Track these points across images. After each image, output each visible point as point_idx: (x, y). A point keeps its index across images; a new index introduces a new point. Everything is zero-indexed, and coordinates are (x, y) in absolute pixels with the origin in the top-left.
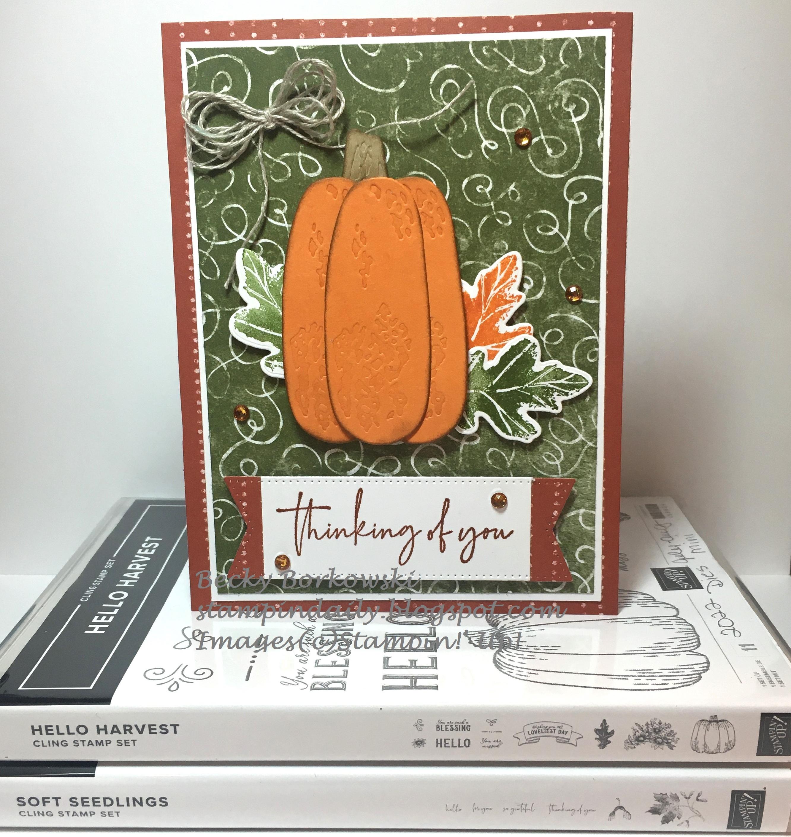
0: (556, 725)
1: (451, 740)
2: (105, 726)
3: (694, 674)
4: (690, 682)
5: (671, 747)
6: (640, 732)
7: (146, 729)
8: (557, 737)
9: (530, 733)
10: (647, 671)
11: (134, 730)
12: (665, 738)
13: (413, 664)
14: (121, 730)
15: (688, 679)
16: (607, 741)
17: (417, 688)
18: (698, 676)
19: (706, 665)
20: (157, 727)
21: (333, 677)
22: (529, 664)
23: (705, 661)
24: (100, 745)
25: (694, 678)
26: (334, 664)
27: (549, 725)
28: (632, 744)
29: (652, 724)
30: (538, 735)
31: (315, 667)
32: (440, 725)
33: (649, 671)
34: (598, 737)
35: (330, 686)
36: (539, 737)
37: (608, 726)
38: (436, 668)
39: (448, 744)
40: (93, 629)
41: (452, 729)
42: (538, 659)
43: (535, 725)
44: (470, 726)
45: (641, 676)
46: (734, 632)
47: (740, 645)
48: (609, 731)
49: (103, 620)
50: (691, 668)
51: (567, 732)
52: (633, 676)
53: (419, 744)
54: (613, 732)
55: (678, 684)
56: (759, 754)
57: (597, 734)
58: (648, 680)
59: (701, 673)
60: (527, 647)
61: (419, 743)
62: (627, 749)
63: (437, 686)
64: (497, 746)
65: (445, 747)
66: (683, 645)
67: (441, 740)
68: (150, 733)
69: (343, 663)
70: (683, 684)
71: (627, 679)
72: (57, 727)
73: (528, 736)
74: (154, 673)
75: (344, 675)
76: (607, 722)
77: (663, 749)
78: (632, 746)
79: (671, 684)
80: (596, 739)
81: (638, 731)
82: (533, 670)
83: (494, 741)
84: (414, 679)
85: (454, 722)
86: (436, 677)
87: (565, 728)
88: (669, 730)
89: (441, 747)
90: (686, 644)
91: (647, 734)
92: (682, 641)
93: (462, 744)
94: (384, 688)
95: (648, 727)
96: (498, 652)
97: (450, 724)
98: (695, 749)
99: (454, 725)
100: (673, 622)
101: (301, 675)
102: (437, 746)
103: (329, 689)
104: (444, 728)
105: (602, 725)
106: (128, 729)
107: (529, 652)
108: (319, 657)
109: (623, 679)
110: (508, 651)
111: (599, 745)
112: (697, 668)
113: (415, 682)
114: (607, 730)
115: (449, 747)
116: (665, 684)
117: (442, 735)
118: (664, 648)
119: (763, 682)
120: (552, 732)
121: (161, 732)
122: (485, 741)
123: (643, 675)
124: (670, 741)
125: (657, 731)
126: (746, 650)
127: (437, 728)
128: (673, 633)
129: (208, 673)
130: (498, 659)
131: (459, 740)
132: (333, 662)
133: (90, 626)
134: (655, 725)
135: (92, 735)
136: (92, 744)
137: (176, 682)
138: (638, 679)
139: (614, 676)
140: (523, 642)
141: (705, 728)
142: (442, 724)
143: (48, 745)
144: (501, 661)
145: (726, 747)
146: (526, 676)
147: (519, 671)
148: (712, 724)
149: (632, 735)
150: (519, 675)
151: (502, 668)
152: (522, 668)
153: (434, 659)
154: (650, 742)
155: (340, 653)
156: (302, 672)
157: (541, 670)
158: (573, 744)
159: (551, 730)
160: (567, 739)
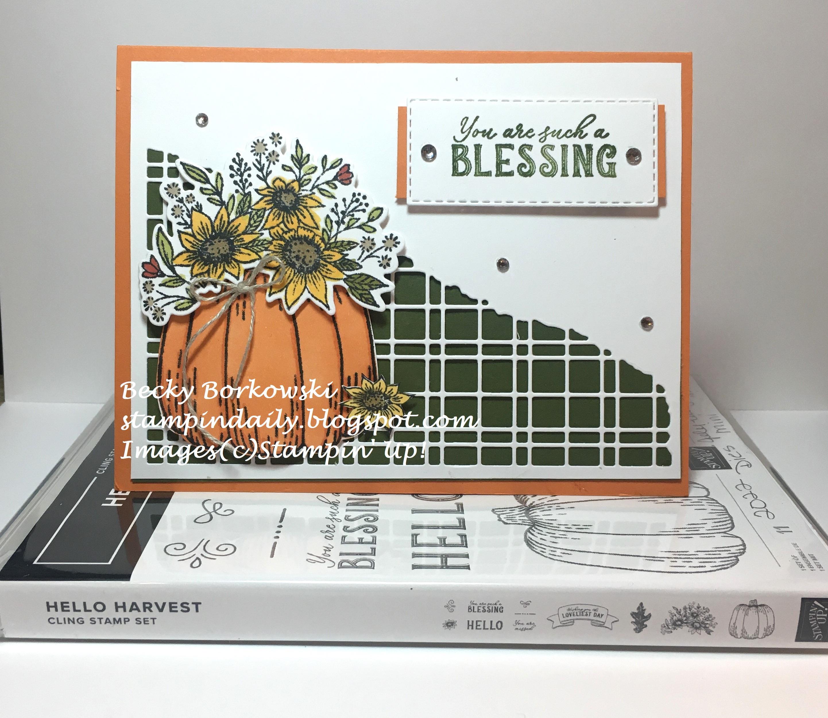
0: (591, 608)
1: (483, 622)
2: (124, 603)
3: (731, 557)
4: (728, 564)
5: (709, 632)
6: (678, 616)
7: (167, 607)
8: (592, 620)
9: (565, 616)
10: (683, 553)
11: (154, 608)
12: (703, 623)
13: (443, 542)
14: (141, 607)
15: (726, 561)
16: (644, 625)
17: (448, 567)
18: (735, 558)
19: (742, 547)
20: (179, 605)
21: (361, 554)
22: (561, 543)
23: (741, 543)
24: (118, 623)
25: (731, 560)
26: (361, 541)
27: (584, 607)
28: (669, 628)
29: (690, 608)
30: (572, 617)
31: (342, 543)
32: (472, 606)
33: (685, 553)
34: (634, 620)
35: (358, 564)
36: (574, 620)
37: (645, 610)
38: (466, 546)
39: (479, 625)
40: (110, 502)
41: (484, 611)
42: (570, 539)
43: (570, 607)
44: (503, 608)
45: (677, 558)
46: (767, 514)
47: (775, 527)
48: (646, 615)
49: (120, 493)
50: (728, 551)
51: (602, 615)
52: (668, 558)
53: (450, 626)
54: (650, 615)
55: (716, 566)
56: (798, 640)
57: (633, 617)
58: (684, 562)
59: (738, 556)
60: (558, 526)
61: (450, 624)
62: (664, 634)
63: (469, 566)
64: (530, 629)
65: (477, 629)
66: (717, 526)
67: (473, 621)
68: (171, 611)
69: (370, 539)
70: (721, 567)
71: (663, 561)
72: (74, 604)
73: (562, 619)
74: (175, 549)
75: (372, 553)
76: (644, 605)
77: (700, 634)
78: (669, 630)
79: (708, 567)
80: (632, 622)
81: (675, 615)
82: (566, 549)
83: (527, 624)
84: (445, 557)
85: (487, 603)
86: (467, 556)
87: (600, 611)
88: (707, 614)
89: (473, 629)
90: (720, 526)
91: (684, 618)
92: (715, 522)
93: (494, 626)
94: (414, 567)
95: (686, 612)
96: (528, 531)
97: (482, 606)
98: (733, 634)
99: (486, 606)
100: (704, 502)
101: (327, 552)
102: (468, 628)
103: (357, 567)
104: (476, 609)
105: (638, 608)
106: (147, 606)
107: (561, 530)
108: (345, 534)
110: (539, 530)
111: (635, 630)
112: (734, 550)
113: (446, 562)
114: (644, 613)
115: (481, 629)
116: (702, 567)
117: (474, 616)
118: (698, 529)
119: (801, 566)
120: (587, 615)
121: (182, 611)
122: (518, 623)
123: (678, 556)
124: (707, 626)
125: (695, 615)
126: (781, 532)
127: (469, 609)
128: (705, 514)
129: (231, 549)
130: (529, 537)
131: (491, 622)
132: (359, 539)
133: (107, 499)
134: (693, 609)
135: (110, 613)
136: (110, 622)
137: (198, 558)
138: (674, 562)
139: (649, 557)
140: (553, 520)
141: (744, 612)
142: (474, 605)
143: (63, 622)
144: (532, 540)
145: (764, 632)
146: (559, 556)
147: (552, 551)
148: (752, 608)
149: (669, 619)
150: (552, 555)
151: (534, 548)
152: (554, 548)
153: (463, 537)
154: (688, 626)
155: (367, 529)
156: (328, 549)
157: (574, 551)
158: (608, 628)
159: (586, 612)
160: (602, 622)
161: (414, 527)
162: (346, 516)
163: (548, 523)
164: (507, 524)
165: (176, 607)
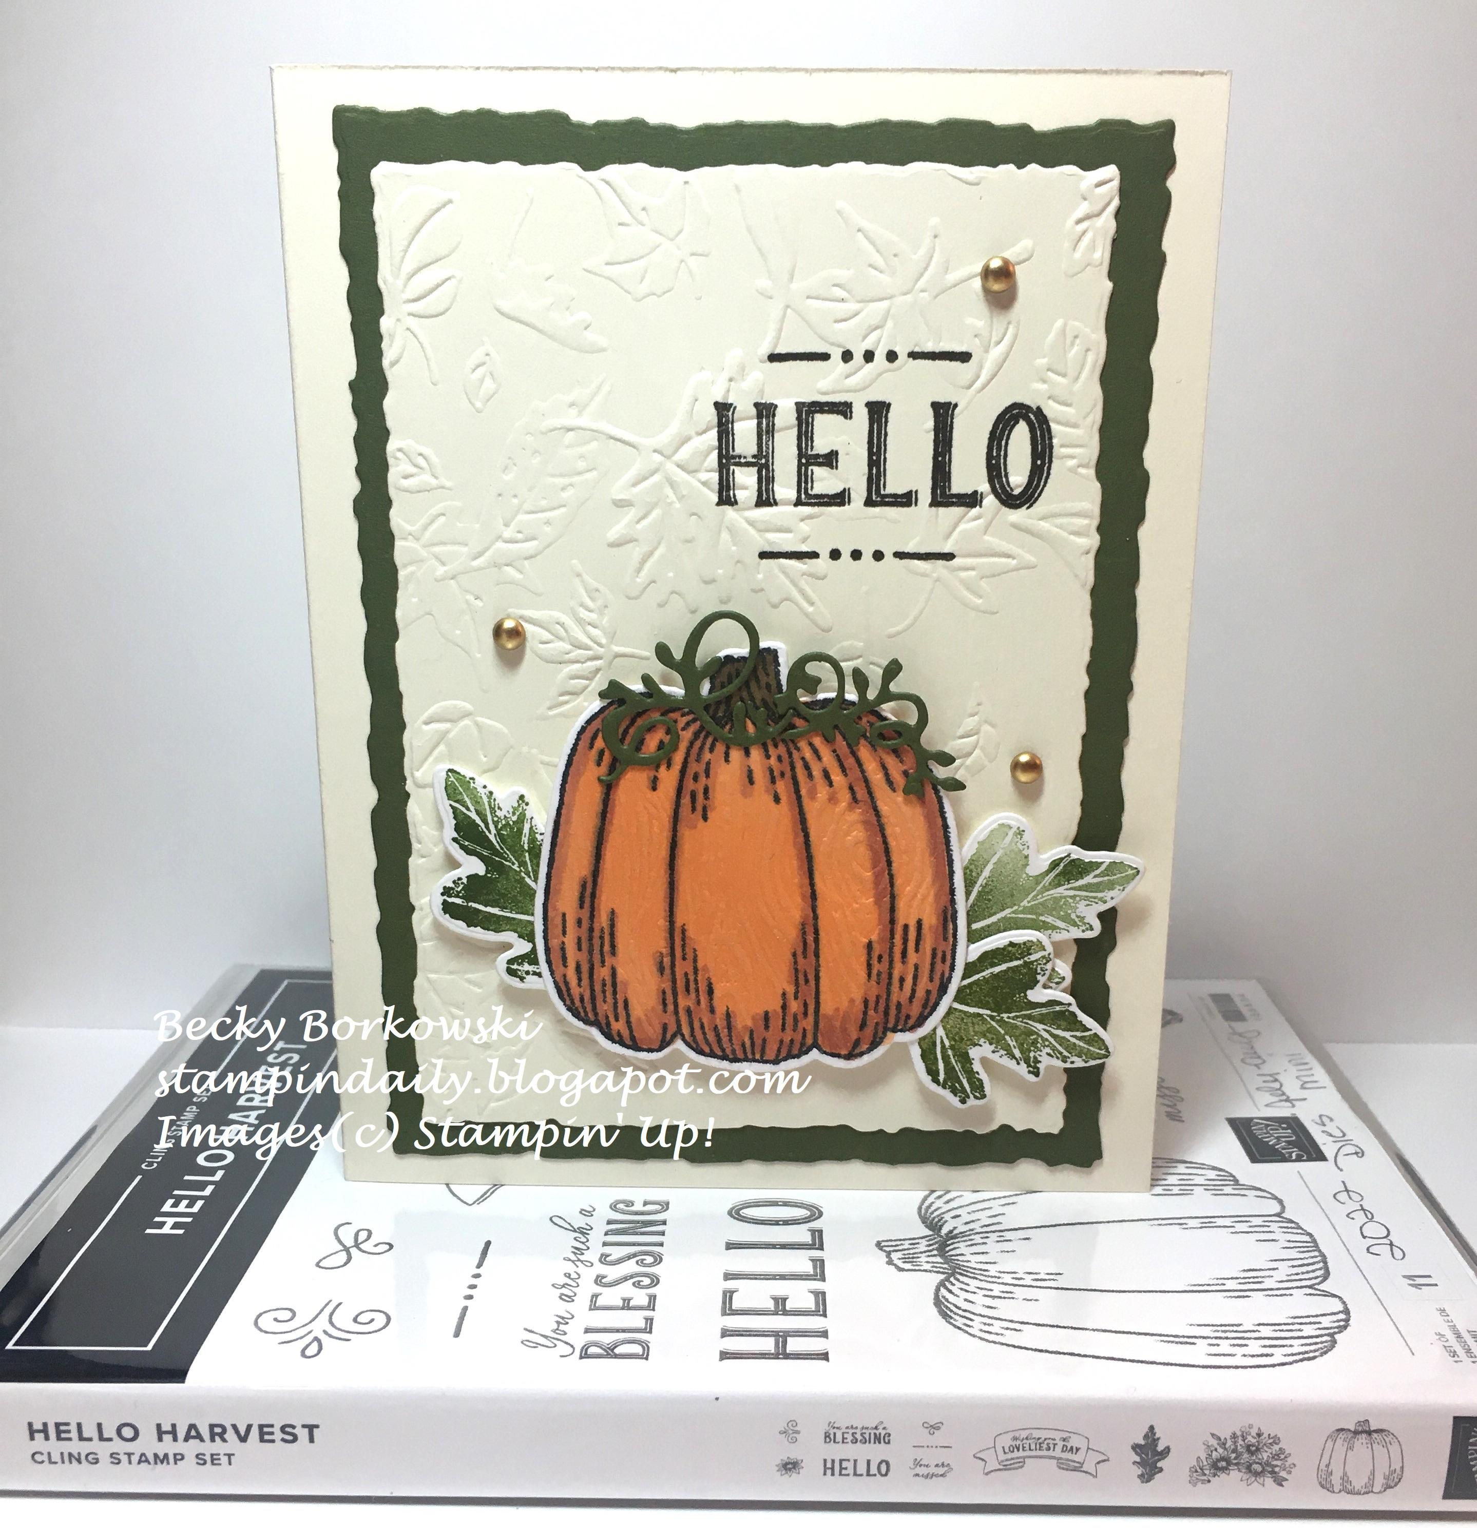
0: (1058, 1436)
1: (852, 1462)
2: (174, 1426)
3: (1322, 1336)
4: (1315, 1351)
5: (1280, 1482)
6: (1220, 1450)
7: (255, 1432)
8: (1058, 1459)
9: (1007, 1450)
10: (1231, 1328)
11: (230, 1435)
12: (1268, 1464)
13: (780, 1306)
14: (206, 1434)
15: (1310, 1344)
16: (1156, 1467)
17: (787, 1356)
18: (1328, 1338)
19: (1342, 1316)
20: (276, 1430)
21: (624, 1331)
22: (1005, 1309)
23: (1341, 1308)
24: (162, 1462)
25: (1322, 1343)
26: (627, 1305)
27: (1043, 1435)
28: (1205, 1475)
29: (1243, 1436)
30: (1021, 1453)
31: (590, 1309)
32: (832, 1432)
33: (1235, 1328)
34: (1138, 1459)
35: (617, 1351)
36: (1024, 1458)
37: (1158, 1439)
38: (825, 1315)
39: (846, 1469)
40: (161, 1225)
41: (855, 1441)
42: (1020, 1300)
43: (1017, 1434)
44: (889, 1435)
45: (1220, 1338)
46: (1392, 1250)
47: (1404, 1277)
48: (1160, 1448)
49: (182, 1208)
50: (1315, 1323)
51: (1077, 1449)
52: (1204, 1338)
53: (790, 1469)
54: (1167, 1450)
55: (1293, 1355)
56: (1447, 1495)
57: (1137, 1453)
58: (1234, 1345)
59: (1335, 1333)
60: (998, 1275)
61: (790, 1466)
62: (1195, 1485)
63: (827, 1353)
64: (942, 1475)
65: (841, 1474)
66: (1297, 1274)
67: (833, 1461)
68: (262, 1440)
69: (645, 1301)
70: (1301, 1357)
71: (1194, 1344)
72: (79, 1426)
73: (1002, 1457)
74: (276, 1320)
75: (646, 1328)
76: (1156, 1430)
77: (1264, 1485)
78: (1205, 1478)
79: (1278, 1356)
80: (1134, 1463)
81: (1216, 1450)
82: (1011, 1321)
83: (937, 1466)
84: (781, 1337)
85: (860, 1427)
86: (824, 1334)
87: (1074, 1442)
88: (1276, 1448)
89: (833, 1474)
90: (1303, 1273)
91: (1233, 1455)
92: (1293, 1266)
93: (873, 1470)
94: (725, 1355)
95: (1235, 1443)
96: (942, 1284)
97: (851, 1431)
98: (1326, 1485)
99: (859, 1432)
100: (1274, 1227)
101: (562, 1327)
102: (825, 1474)
103: (617, 1356)
104: (839, 1437)
105: (1146, 1437)
106: (217, 1432)
107: (1003, 1283)
108: (598, 1289)
109: (1187, 1343)
110: (962, 1282)
111: (1141, 1476)
112: (1326, 1322)
113: (785, 1343)
114: (1156, 1446)
115: (848, 1475)
116: (1267, 1355)
117: (837, 1452)
118: (1260, 1280)
119: (1454, 1354)
120: (1049, 1449)
121: (283, 1440)
122: (918, 1463)
123: (1223, 1335)
124: (1277, 1469)
125: (1252, 1450)
126: (1418, 1286)
127: (826, 1438)
128: (1275, 1251)
129: (380, 1320)
130: (944, 1297)
131: (869, 1462)
132: (624, 1300)
133: (157, 1219)
134: (1249, 1438)
135: (148, 1444)
136: (147, 1461)
137: (316, 1339)
138: (1214, 1345)
139: (1167, 1336)
140: (990, 1263)
141: (1346, 1444)
142: (835, 1430)
143: (59, 1460)
144: (948, 1302)
145: (1385, 1481)
146: (997, 1334)
147: (985, 1324)
148: (1360, 1436)
149: (1203, 1456)
150: (985, 1332)
151: (951, 1318)
152: (989, 1317)
153: (821, 1297)
154: (1240, 1471)
155: (639, 1281)
156: (562, 1320)
157: (1027, 1323)
158: (1090, 1473)
159: (1048, 1444)
160: (1078, 1462)
161: (728, 1276)
162: (602, 1255)
163: (981, 1270)
164: (902, 1270)
165: (272, 1433)
